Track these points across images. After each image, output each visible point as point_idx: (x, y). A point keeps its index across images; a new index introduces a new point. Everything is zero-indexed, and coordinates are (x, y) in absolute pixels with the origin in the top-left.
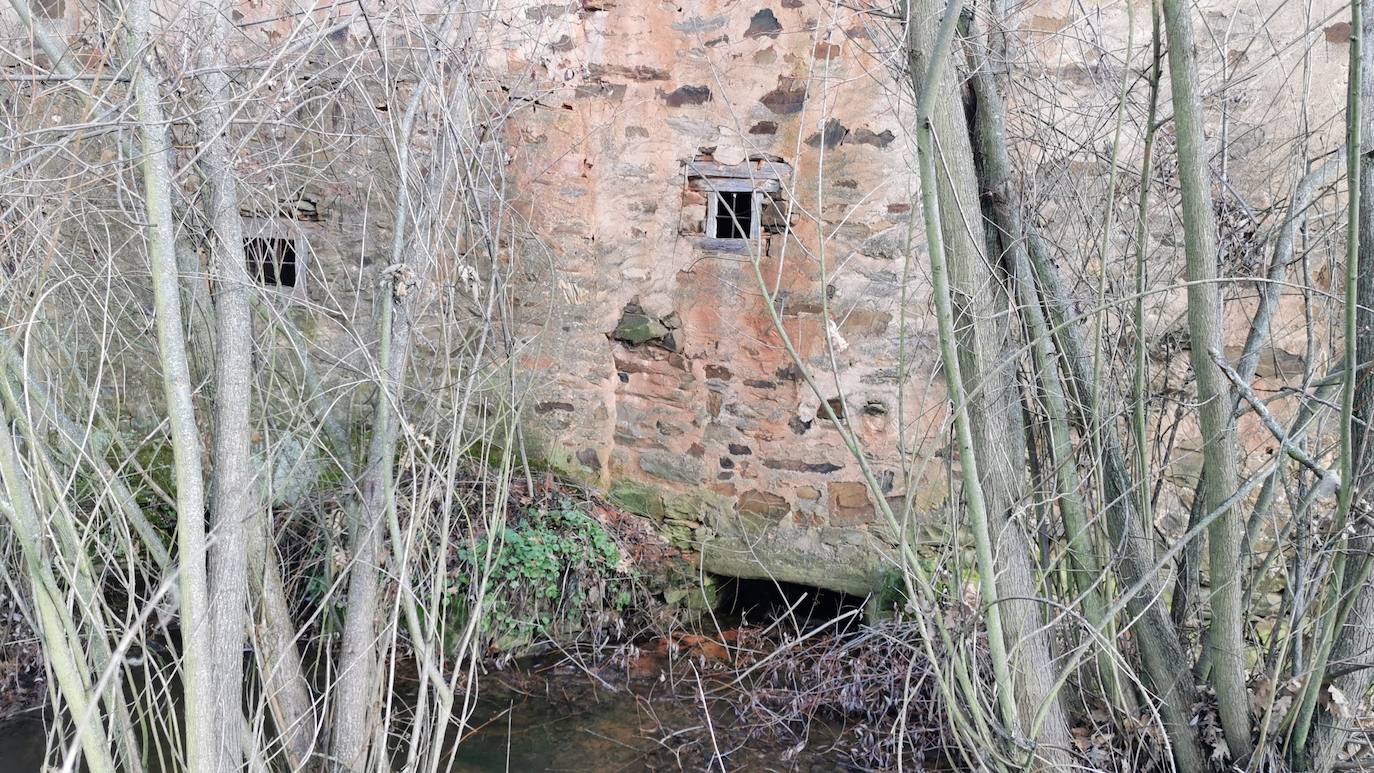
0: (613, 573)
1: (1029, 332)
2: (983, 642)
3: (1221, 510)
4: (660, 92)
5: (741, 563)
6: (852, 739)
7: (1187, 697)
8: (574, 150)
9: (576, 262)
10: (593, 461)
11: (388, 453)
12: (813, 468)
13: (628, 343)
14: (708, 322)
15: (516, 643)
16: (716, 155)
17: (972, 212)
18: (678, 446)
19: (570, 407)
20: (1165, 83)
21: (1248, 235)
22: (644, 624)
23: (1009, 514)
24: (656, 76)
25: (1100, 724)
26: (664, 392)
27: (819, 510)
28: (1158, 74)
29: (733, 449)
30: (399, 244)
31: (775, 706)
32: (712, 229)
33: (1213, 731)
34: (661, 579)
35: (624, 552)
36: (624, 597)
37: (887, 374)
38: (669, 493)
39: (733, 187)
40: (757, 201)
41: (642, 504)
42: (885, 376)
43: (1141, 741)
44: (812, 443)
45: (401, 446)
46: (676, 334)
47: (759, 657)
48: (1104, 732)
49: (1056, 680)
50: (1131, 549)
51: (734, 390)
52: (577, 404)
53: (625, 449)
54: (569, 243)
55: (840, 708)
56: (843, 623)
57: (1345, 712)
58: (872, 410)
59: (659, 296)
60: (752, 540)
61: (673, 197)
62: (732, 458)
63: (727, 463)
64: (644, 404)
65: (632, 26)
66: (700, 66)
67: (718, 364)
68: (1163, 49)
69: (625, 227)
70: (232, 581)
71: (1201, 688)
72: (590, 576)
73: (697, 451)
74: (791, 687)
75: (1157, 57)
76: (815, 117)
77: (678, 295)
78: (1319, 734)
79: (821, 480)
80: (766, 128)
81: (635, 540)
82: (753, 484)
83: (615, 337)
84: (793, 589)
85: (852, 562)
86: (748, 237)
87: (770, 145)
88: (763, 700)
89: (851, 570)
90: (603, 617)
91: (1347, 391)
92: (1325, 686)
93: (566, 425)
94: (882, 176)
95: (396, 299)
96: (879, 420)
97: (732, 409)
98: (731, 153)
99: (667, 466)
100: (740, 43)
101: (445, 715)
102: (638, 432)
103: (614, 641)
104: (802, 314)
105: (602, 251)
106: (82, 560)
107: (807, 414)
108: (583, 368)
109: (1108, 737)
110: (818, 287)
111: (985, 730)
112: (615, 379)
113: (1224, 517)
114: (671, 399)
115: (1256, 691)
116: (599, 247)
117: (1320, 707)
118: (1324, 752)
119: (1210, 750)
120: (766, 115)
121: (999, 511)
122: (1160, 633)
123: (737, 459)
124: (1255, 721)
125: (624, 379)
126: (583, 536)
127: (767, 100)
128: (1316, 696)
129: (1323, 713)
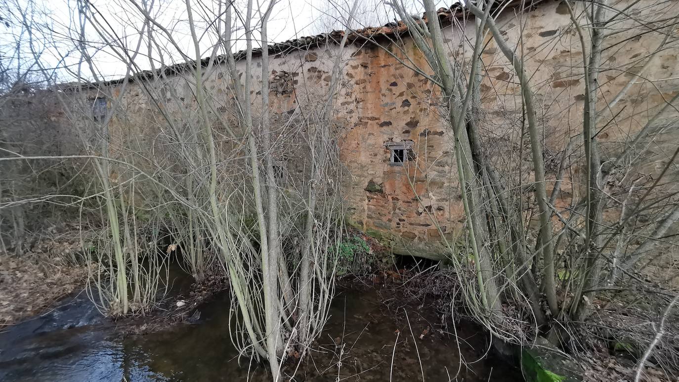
0: (368, 254)
1: (489, 196)
2: (477, 281)
3: (548, 244)
4: (377, 123)
5: (403, 251)
6: (437, 303)
7: (538, 297)
8: (355, 140)
9: (356, 170)
10: (361, 223)
11: (311, 228)
12: (423, 225)
13: (370, 191)
14: (392, 186)
15: (343, 273)
16: (393, 140)
17: (469, 160)
18: (385, 219)
19: (355, 209)
20: (526, 122)
21: (552, 160)
22: (377, 268)
23: (483, 245)
24: (376, 119)
25: (511, 303)
26: (380, 204)
27: (425, 237)
28: (524, 119)
29: (400, 220)
30: (312, 174)
31: (414, 293)
32: (393, 160)
33: (546, 307)
34: (381, 255)
35: (371, 248)
36: (371, 261)
37: (444, 199)
38: (382, 232)
39: (398, 148)
40: (405, 152)
41: (375, 235)
42: (443, 200)
43: (524, 309)
44: (423, 218)
45: (314, 226)
46: (383, 189)
47: (409, 278)
48: (512, 306)
49: (498, 293)
50: (520, 254)
51: (400, 204)
52: (357, 208)
53: (370, 220)
54: (354, 165)
55: (433, 293)
56: (433, 268)
57: (589, 303)
58: (439, 209)
59: (379, 178)
60: (406, 245)
61: (382, 151)
62: (400, 222)
63: (398, 224)
64: (375, 208)
65: (369, 106)
66: (388, 116)
67: (395, 197)
68: (525, 112)
69: (369, 160)
70: (274, 262)
71: (542, 293)
72: (362, 255)
73: (390, 220)
74: (419, 288)
75: (524, 114)
76: (420, 129)
77: (384, 178)
78: (580, 309)
79: (425, 229)
80: (407, 132)
81: (373, 245)
82: (406, 229)
83: (367, 190)
84: (418, 258)
85: (435, 251)
86: (402, 161)
87: (408, 137)
88: (411, 291)
89: (435, 253)
90: (366, 266)
91: (588, 209)
92: (582, 295)
93: (354, 214)
94: (440, 144)
95: (312, 188)
96: (442, 212)
97: (399, 209)
98: (397, 140)
99: (382, 225)
100: (399, 109)
101: (327, 297)
102: (373, 215)
103: (369, 273)
104: (419, 183)
105: (362, 167)
106: (238, 258)
107: (421, 210)
108: (358, 198)
109: (514, 307)
110: (423, 175)
111: (477, 306)
112: (367, 201)
113: (548, 246)
114: (382, 206)
115: (559, 295)
116: (362, 166)
117: (581, 301)
118: (582, 314)
119: (545, 312)
120: (407, 128)
121: (480, 244)
122: (529, 278)
123: (401, 223)
124: (559, 304)
125: (369, 201)
126: (359, 244)
127: (407, 124)
128: (579, 298)
129: (582, 304)
